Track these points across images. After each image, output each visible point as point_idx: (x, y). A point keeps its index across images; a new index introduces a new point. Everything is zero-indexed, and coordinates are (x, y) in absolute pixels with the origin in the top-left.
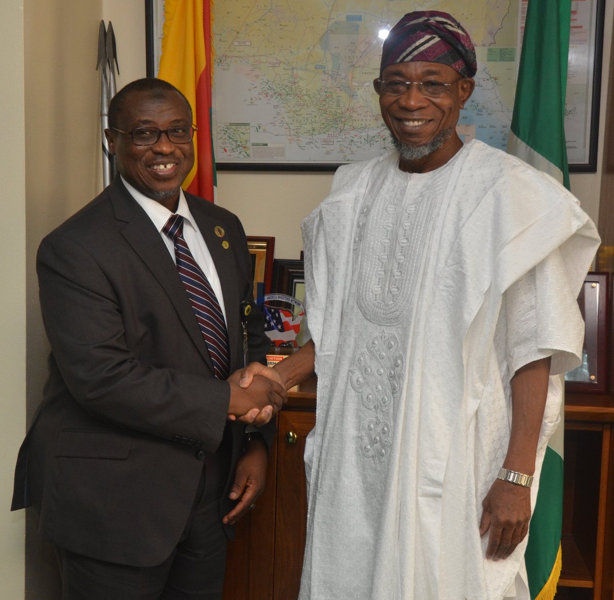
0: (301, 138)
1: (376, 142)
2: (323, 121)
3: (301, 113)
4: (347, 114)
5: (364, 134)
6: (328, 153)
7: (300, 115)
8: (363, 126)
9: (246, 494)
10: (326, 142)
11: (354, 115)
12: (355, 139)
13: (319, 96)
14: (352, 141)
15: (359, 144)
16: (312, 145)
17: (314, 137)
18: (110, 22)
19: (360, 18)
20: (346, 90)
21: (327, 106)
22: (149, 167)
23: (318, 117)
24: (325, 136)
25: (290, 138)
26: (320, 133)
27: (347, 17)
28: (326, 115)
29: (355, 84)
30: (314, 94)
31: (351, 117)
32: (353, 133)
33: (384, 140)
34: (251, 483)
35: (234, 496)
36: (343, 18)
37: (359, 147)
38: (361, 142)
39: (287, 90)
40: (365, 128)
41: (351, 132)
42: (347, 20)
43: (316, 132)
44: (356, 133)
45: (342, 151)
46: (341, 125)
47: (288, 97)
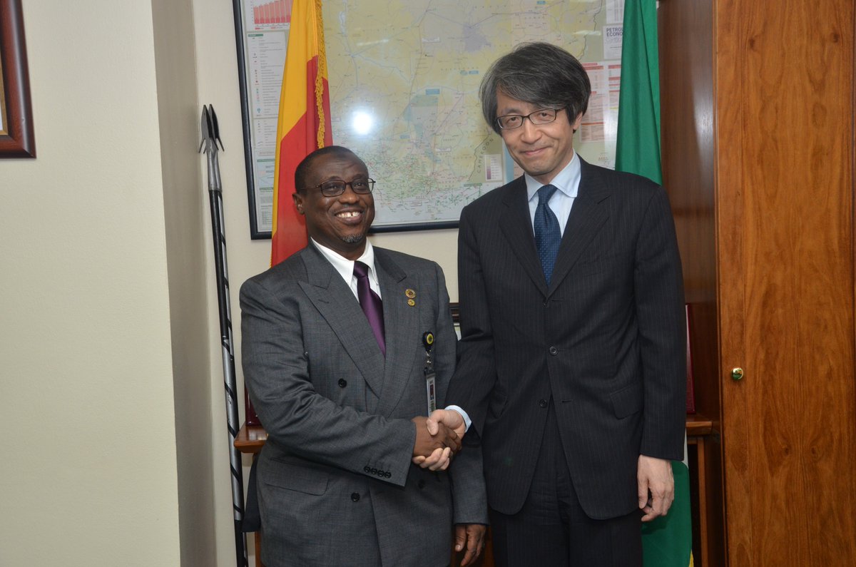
0: (391, 202)
1: (461, 201)
2: (411, 185)
3: (390, 179)
4: (433, 177)
5: (449, 195)
6: (417, 214)
7: (389, 181)
8: (448, 187)
9: (469, 542)
10: (416, 204)
11: (439, 178)
12: (441, 200)
13: (406, 163)
14: (438, 202)
15: (445, 204)
16: (402, 207)
17: (404, 200)
18: (211, 105)
19: (438, 92)
20: (430, 156)
21: (414, 171)
22: (336, 215)
23: (406, 182)
24: (413, 199)
25: (381, 202)
26: (408, 196)
27: (427, 91)
28: (414, 180)
29: (437, 150)
30: (401, 161)
31: (436, 180)
32: (438, 194)
33: (467, 198)
34: (469, 531)
35: (459, 548)
36: (422, 92)
37: (444, 206)
38: (446, 202)
39: (376, 159)
40: (449, 189)
41: (437, 193)
42: (427, 94)
43: (405, 195)
44: (442, 194)
45: (430, 211)
46: (427, 188)
47: (378, 166)
